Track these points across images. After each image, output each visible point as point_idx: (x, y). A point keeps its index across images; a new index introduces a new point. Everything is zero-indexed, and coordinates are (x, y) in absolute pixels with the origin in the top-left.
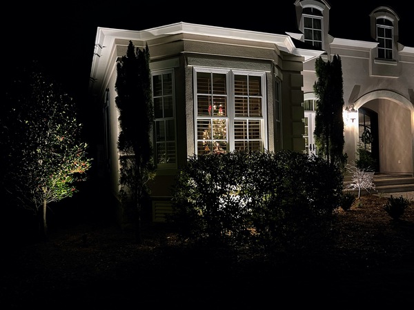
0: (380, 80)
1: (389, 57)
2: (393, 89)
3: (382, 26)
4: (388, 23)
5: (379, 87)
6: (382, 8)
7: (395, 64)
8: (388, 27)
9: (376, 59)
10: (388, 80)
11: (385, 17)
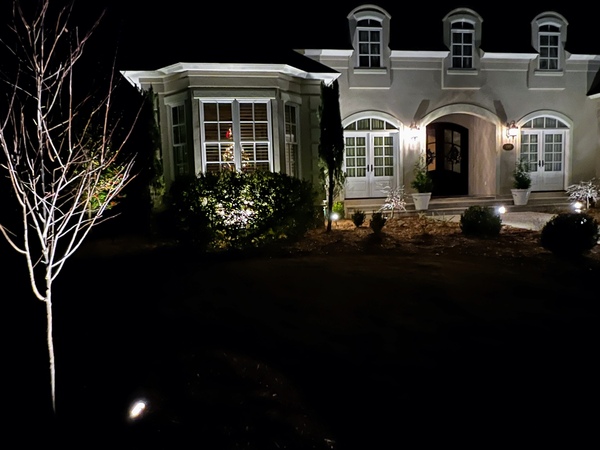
0: (455, 93)
1: (468, 65)
2: (472, 101)
3: (458, 31)
4: (467, 26)
5: (454, 100)
6: (458, 10)
7: (475, 74)
8: (467, 31)
9: (449, 69)
10: (466, 92)
11: (463, 20)
